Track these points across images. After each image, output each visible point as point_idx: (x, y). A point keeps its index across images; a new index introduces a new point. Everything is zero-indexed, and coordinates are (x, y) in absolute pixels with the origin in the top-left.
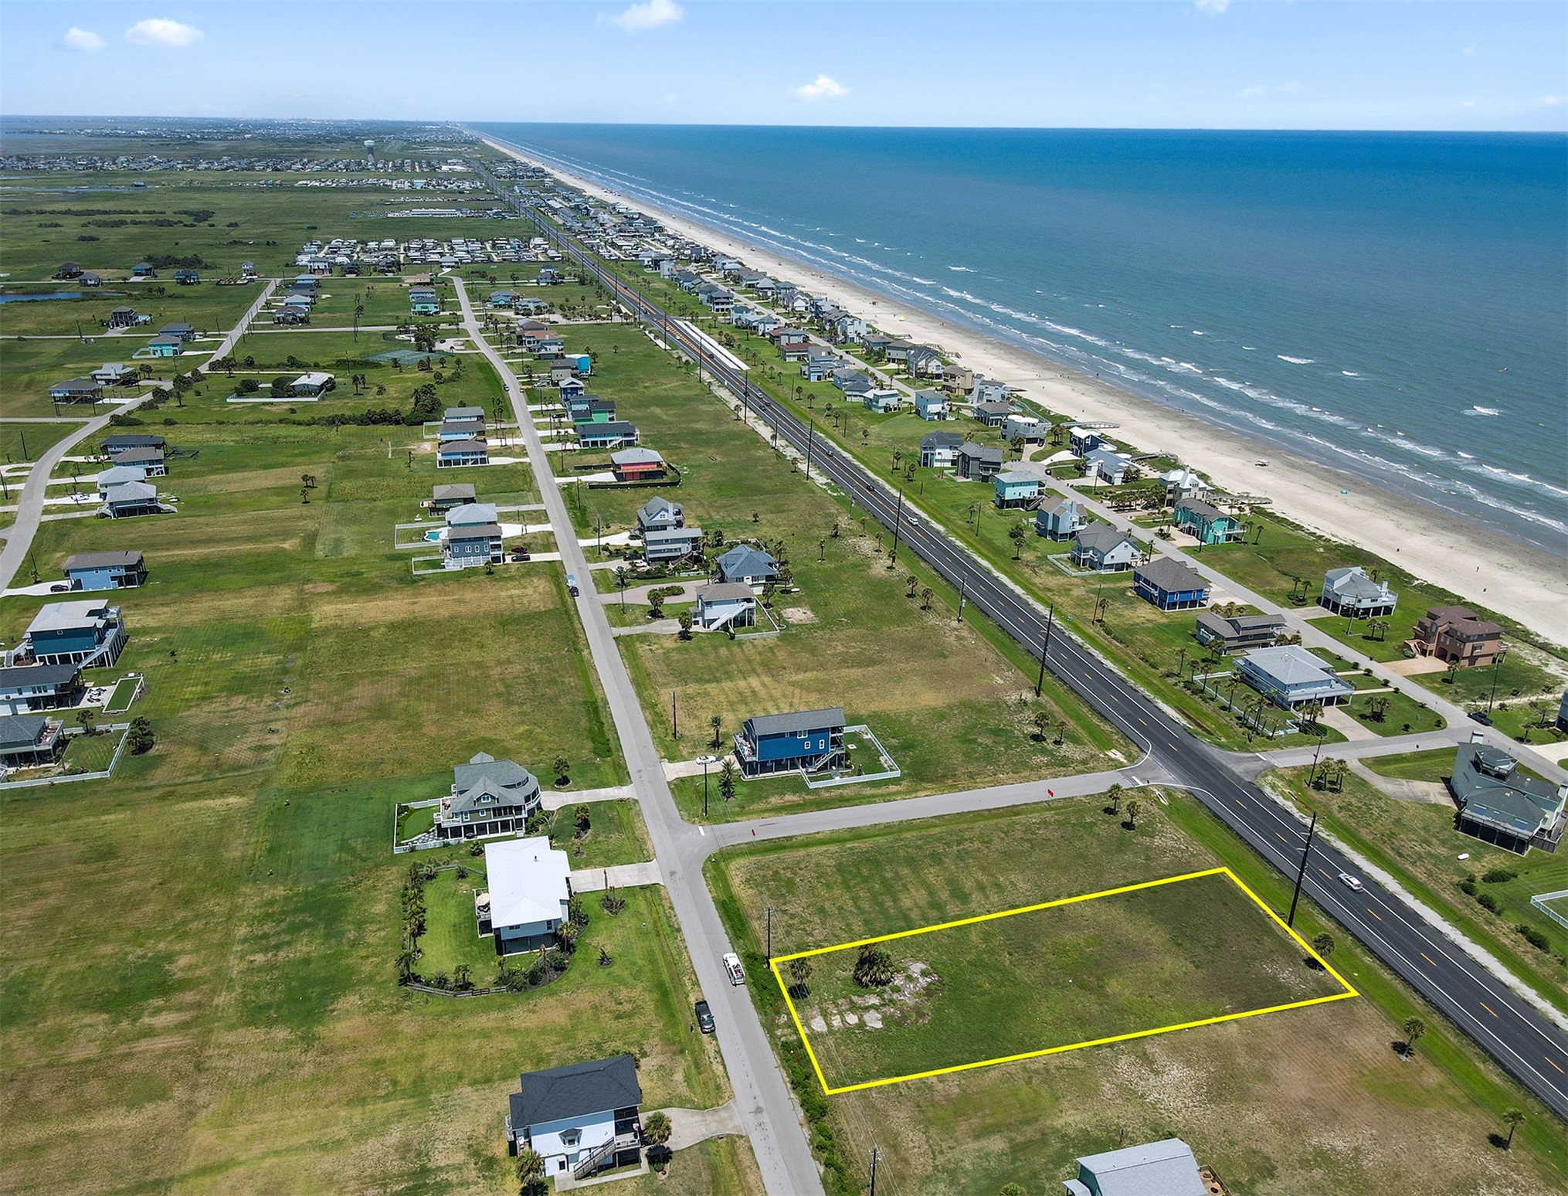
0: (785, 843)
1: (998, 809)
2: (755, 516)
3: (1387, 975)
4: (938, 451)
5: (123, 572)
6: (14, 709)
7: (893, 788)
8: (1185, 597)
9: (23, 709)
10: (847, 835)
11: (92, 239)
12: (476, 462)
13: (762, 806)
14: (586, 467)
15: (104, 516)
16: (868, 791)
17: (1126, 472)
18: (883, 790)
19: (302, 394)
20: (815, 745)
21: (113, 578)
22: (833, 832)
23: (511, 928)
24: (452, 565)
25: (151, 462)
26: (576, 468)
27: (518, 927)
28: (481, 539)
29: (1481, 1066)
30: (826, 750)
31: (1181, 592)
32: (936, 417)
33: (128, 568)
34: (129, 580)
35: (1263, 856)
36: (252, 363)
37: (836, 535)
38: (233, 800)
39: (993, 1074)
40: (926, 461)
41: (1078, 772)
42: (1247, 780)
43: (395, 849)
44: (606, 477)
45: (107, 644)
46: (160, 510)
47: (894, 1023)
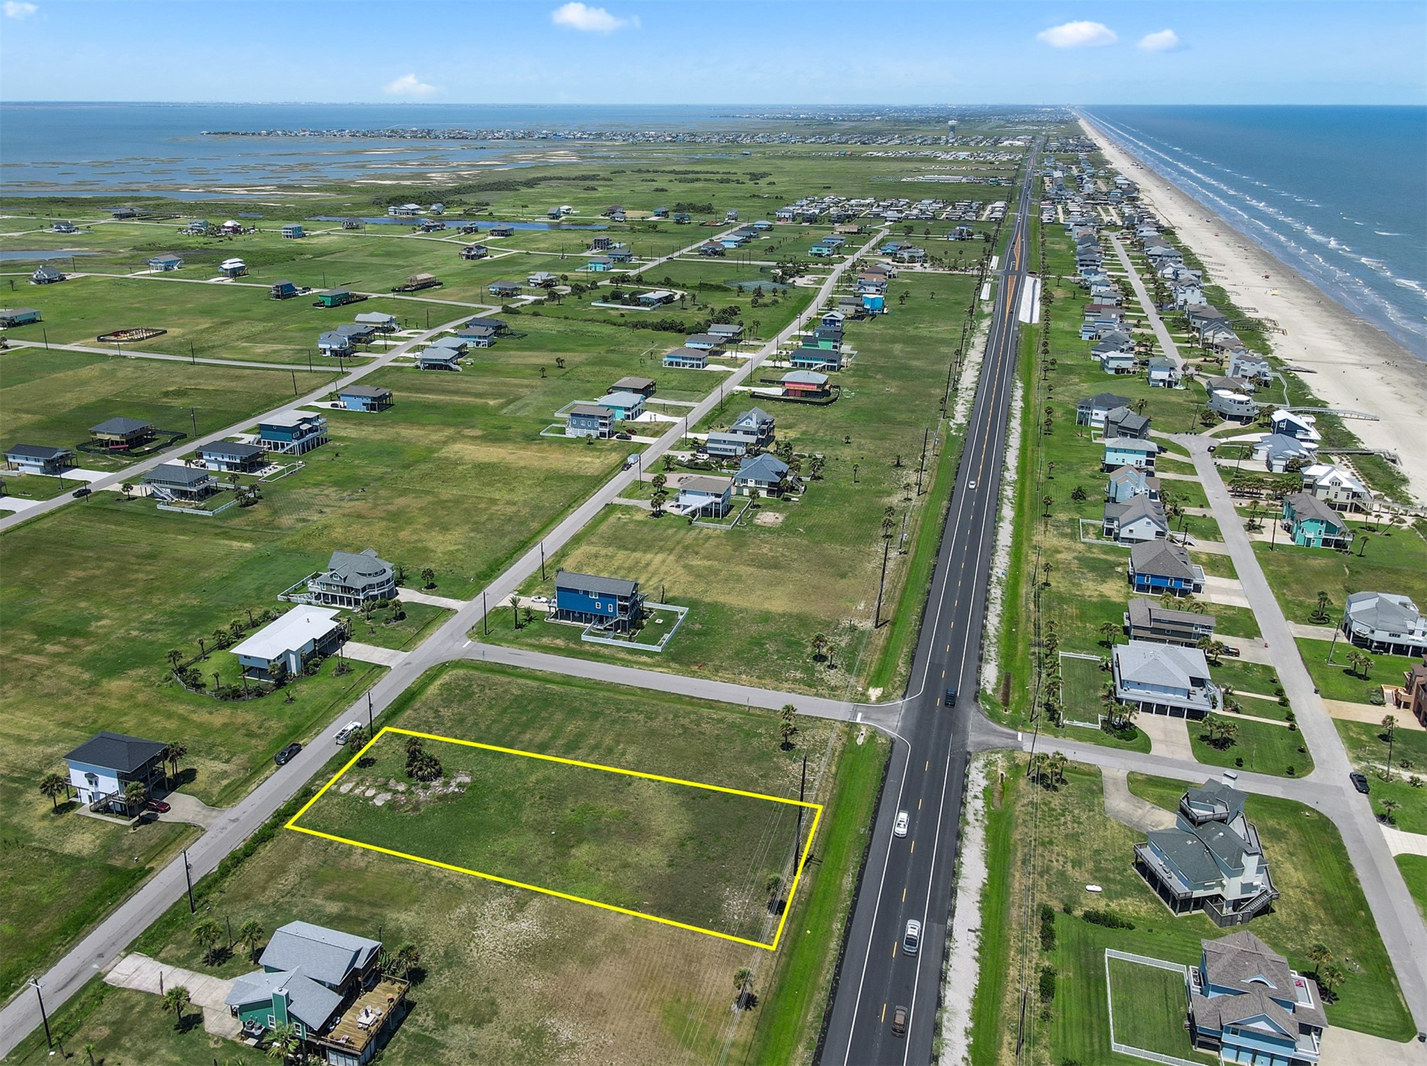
0: (508, 670)
1: (701, 699)
2: (848, 438)
3: (834, 944)
4: (1095, 411)
5: (369, 401)
6: (219, 467)
7: (644, 659)
8: (1158, 583)
9: (224, 469)
11: (662, 190)
12: (692, 366)
13: (533, 641)
14: (770, 382)
15: (417, 367)
16: (622, 655)
17: (1292, 461)
18: (635, 658)
19: (645, 304)
20: (605, 607)
21: (364, 404)
22: (552, 673)
23: (245, 657)
24: (571, 433)
25: (480, 337)
26: (762, 381)
27: (249, 657)
28: (593, 416)
30: (613, 616)
31: (1153, 576)
32: (1161, 384)
33: (374, 399)
34: (372, 407)
35: (876, 812)
36: (641, 280)
37: (898, 465)
38: (248, 545)
39: (403, 867)
40: (1083, 421)
41: (816, 695)
42: (970, 749)
43: (280, 598)
44: (777, 391)
45: (302, 440)
46: (451, 369)
47: (391, 806)
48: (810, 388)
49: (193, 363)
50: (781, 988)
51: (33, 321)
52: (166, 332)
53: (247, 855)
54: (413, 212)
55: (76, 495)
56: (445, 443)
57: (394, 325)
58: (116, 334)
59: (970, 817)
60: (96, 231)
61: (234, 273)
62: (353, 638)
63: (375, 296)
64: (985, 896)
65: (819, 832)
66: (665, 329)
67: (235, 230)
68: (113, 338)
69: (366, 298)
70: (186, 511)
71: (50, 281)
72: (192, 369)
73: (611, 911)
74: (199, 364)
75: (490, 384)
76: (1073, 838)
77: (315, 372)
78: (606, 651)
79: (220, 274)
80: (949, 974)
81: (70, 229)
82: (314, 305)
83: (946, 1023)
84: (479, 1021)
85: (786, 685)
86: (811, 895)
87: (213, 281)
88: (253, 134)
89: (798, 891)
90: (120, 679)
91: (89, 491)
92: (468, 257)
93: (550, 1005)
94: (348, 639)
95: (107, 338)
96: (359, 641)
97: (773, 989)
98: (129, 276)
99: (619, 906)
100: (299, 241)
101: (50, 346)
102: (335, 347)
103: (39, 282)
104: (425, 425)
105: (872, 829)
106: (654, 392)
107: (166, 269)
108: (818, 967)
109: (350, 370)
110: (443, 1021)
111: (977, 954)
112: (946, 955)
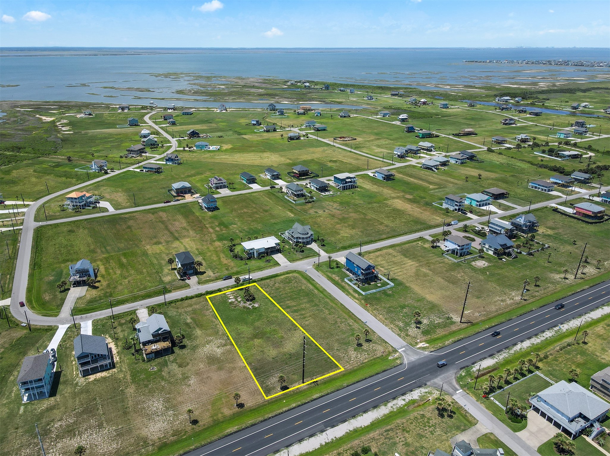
0: (311, 281)
1: (355, 316)
2: (576, 242)
3: (285, 409)
6: (314, 188)
7: (356, 295)
10: (321, 290)
12: (542, 190)
13: (330, 274)
15: (421, 167)
16: (351, 291)
18: (354, 293)
19: (561, 157)
20: (358, 271)
21: (382, 177)
24: (444, 206)
25: (458, 159)
26: (571, 204)
28: (453, 201)
29: (236, 427)
33: (385, 175)
34: (384, 179)
35: (358, 382)
38: (292, 215)
41: (398, 335)
42: (428, 383)
43: (280, 234)
44: (570, 211)
45: (344, 185)
46: (432, 170)
47: (231, 303)
48: (588, 213)
49: (351, 152)
50: (254, 410)
51: (325, 130)
52: (356, 139)
53: (190, 299)
54: (506, 101)
55: (271, 188)
56: (394, 198)
57: (432, 149)
58: (340, 138)
59: (390, 405)
60: (379, 100)
61: (403, 120)
62: (282, 253)
63: (444, 136)
64: (356, 431)
65: (330, 376)
66: (555, 170)
67: (424, 103)
68: (339, 139)
69: (438, 136)
70: (290, 200)
71: (345, 117)
72: (349, 154)
73: (242, 360)
74: (353, 152)
75: (441, 180)
76: (421, 436)
77: (385, 162)
78: (347, 287)
79: (397, 120)
80: (305, 441)
81: (372, 98)
82: (416, 136)
83: (282, 452)
84: (180, 366)
85: (392, 326)
86: (300, 392)
87: (393, 123)
88: (484, 62)
89: (298, 389)
90: (220, 242)
91: (275, 187)
92: (504, 124)
93: (198, 373)
94: (281, 253)
95: (338, 139)
96: (282, 255)
97: (252, 408)
98: (370, 118)
99: (246, 361)
100: (444, 110)
101: (319, 139)
102: (399, 154)
103: (341, 117)
104: (395, 189)
105: (347, 386)
106: (506, 197)
107: (384, 116)
108: (271, 412)
109: (396, 163)
110: (175, 361)
111: (324, 444)
112: (311, 436)
